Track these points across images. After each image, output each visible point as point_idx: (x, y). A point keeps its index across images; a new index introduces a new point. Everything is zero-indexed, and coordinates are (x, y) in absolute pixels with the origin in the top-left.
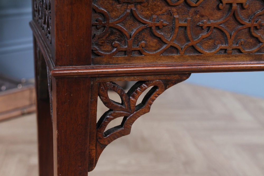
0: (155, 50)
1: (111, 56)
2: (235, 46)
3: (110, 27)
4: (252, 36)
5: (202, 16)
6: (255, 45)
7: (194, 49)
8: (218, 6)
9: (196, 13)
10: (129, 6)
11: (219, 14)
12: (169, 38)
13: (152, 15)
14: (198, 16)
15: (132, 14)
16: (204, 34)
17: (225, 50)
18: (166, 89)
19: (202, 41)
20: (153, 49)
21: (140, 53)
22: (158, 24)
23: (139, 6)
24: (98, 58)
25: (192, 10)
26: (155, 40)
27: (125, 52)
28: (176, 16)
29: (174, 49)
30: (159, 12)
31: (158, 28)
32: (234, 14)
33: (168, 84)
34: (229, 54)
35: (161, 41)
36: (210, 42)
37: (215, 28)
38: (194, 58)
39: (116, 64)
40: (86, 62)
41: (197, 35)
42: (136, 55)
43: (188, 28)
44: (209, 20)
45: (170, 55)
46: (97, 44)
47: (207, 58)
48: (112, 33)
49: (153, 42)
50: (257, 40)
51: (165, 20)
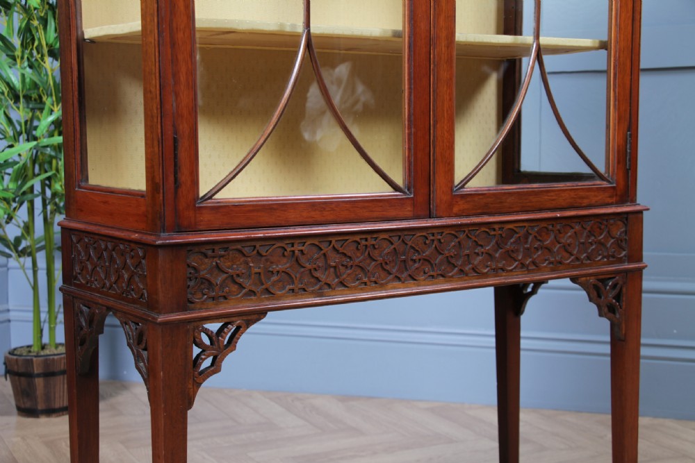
0: (237, 295)
1: (203, 303)
2: (300, 286)
3: (201, 278)
4: (313, 277)
5: (272, 263)
6: (316, 284)
7: (268, 291)
8: (284, 253)
9: (267, 260)
10: (215, 259)
11: (285, 260)
12: (248, 284)
13: (232, 265)
14: (269, 263)
15: (217, 266)
16: (274, 278)
17: (293, 290)
18: (248, 328)
19: (273, 284)
20: (235, 294)
21: (225, 298)
22: (238, 272)
23: (222, 259)
24: (193, 305)
25: (263, 259)
26: (236, 286)
27: (213, 298)
28: (251, 265)
29: (252, 293)
30: (238, 263)
31: (238, 275)
32: (297, 260)
33: (249, 323)
34: (296, 293)
35: (241, 287)
36: (280, 284)
37: (283, 272)
38: (268, 299)
39: (207, 309)
40: (183, 308)
41: (269, 279)
42: (222, 300)
43: (262, 274)
44: (277, 266)
45: (249, 298)
46: (191, 294)
47: (279, 298)
48: (202, 283)
49: (234, 288)
50: (318, 279)
51: (242, 269)
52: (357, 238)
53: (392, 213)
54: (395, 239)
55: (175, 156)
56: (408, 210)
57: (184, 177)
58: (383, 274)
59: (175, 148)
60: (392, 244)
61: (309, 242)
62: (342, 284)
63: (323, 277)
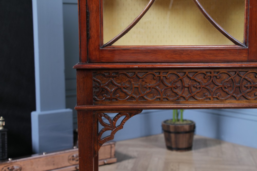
0: (124, 99)
1: (102, 101)
2: (164, 97)
3: (102, 88)
4: (173, 92)
5: (146, 82)
6: (176, 96)
7: (143, 98)
8: (153, 78)
9: (143, 81)
10: (110, 78)
11: (155, 82)
12: (131, 93)
13: (121, 82)
14: (144, 83)
15: (112, 82)
16: (148, 91)
17: (160, 99)
18: (130, 117)
19: (148, 94)
20: (123, 98)
21: (117, 99)
22: (124, 86)
23: (115, 78)
24: (97, 102)
25: (141, 80)
26: (124, 94)
27: (109, 99)
28: (133, 83)
29: (132, 98)
30: (125, 81)
31: (124, 88)
32: (162, 81)
33: (131, 115)
34: (161, 100)
35: (126, 94)
36: (151, 95)
37: (153, 88)
38: (143, 102)
39: (105, 105)
40: (91, 104)
41: (144, 91)
42: (115, 101)
43: (139, 88)
44: (150, 84)
45: (131, 101)
46: (96, 96)
47: (150, 102)
48: (103, 91)
50: (176, 94)
51: (127, 85)
52: (204, 71)
53: (231, 57)
54: (232, 74)
55: (88, 22)
56: (244, 56)
57: (93, 33)
58: (223, 94)
59: (87, 17)
60: (230, 76)
61: (170, 72)
62: (193, 97)
63: (180, 93)
